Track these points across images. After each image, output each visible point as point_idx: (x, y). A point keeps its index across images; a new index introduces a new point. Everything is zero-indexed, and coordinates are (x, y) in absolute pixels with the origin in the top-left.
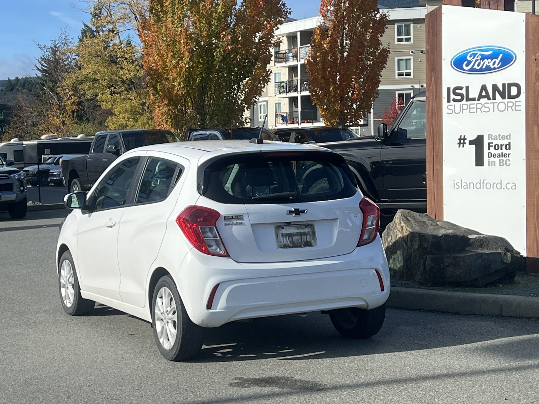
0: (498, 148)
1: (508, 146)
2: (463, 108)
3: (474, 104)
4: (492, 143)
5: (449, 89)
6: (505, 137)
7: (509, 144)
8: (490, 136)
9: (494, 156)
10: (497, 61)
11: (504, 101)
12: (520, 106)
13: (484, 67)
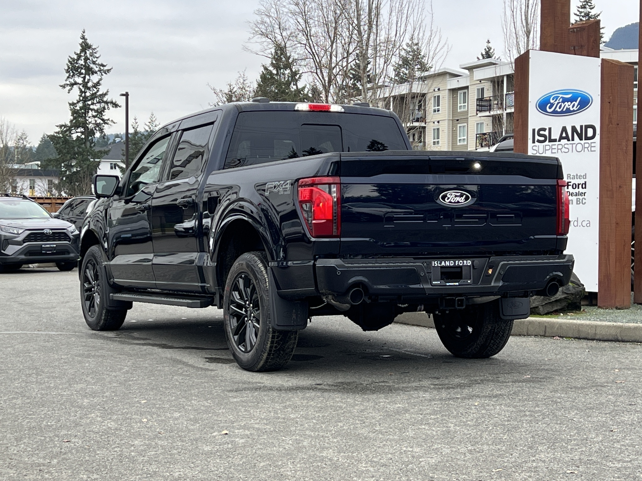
0: (575, 188)
1: (584, 185)
2: (547, 149)
3: (555, 145)
4: (570, 182)
5: (534, 130)
6: (581, 176)
7: (585, 184)
8: (569, 176)
9: (572, 194)
10: (576, 104)
11: (581, 142)
12: (595, 147)
13: (564, 110)
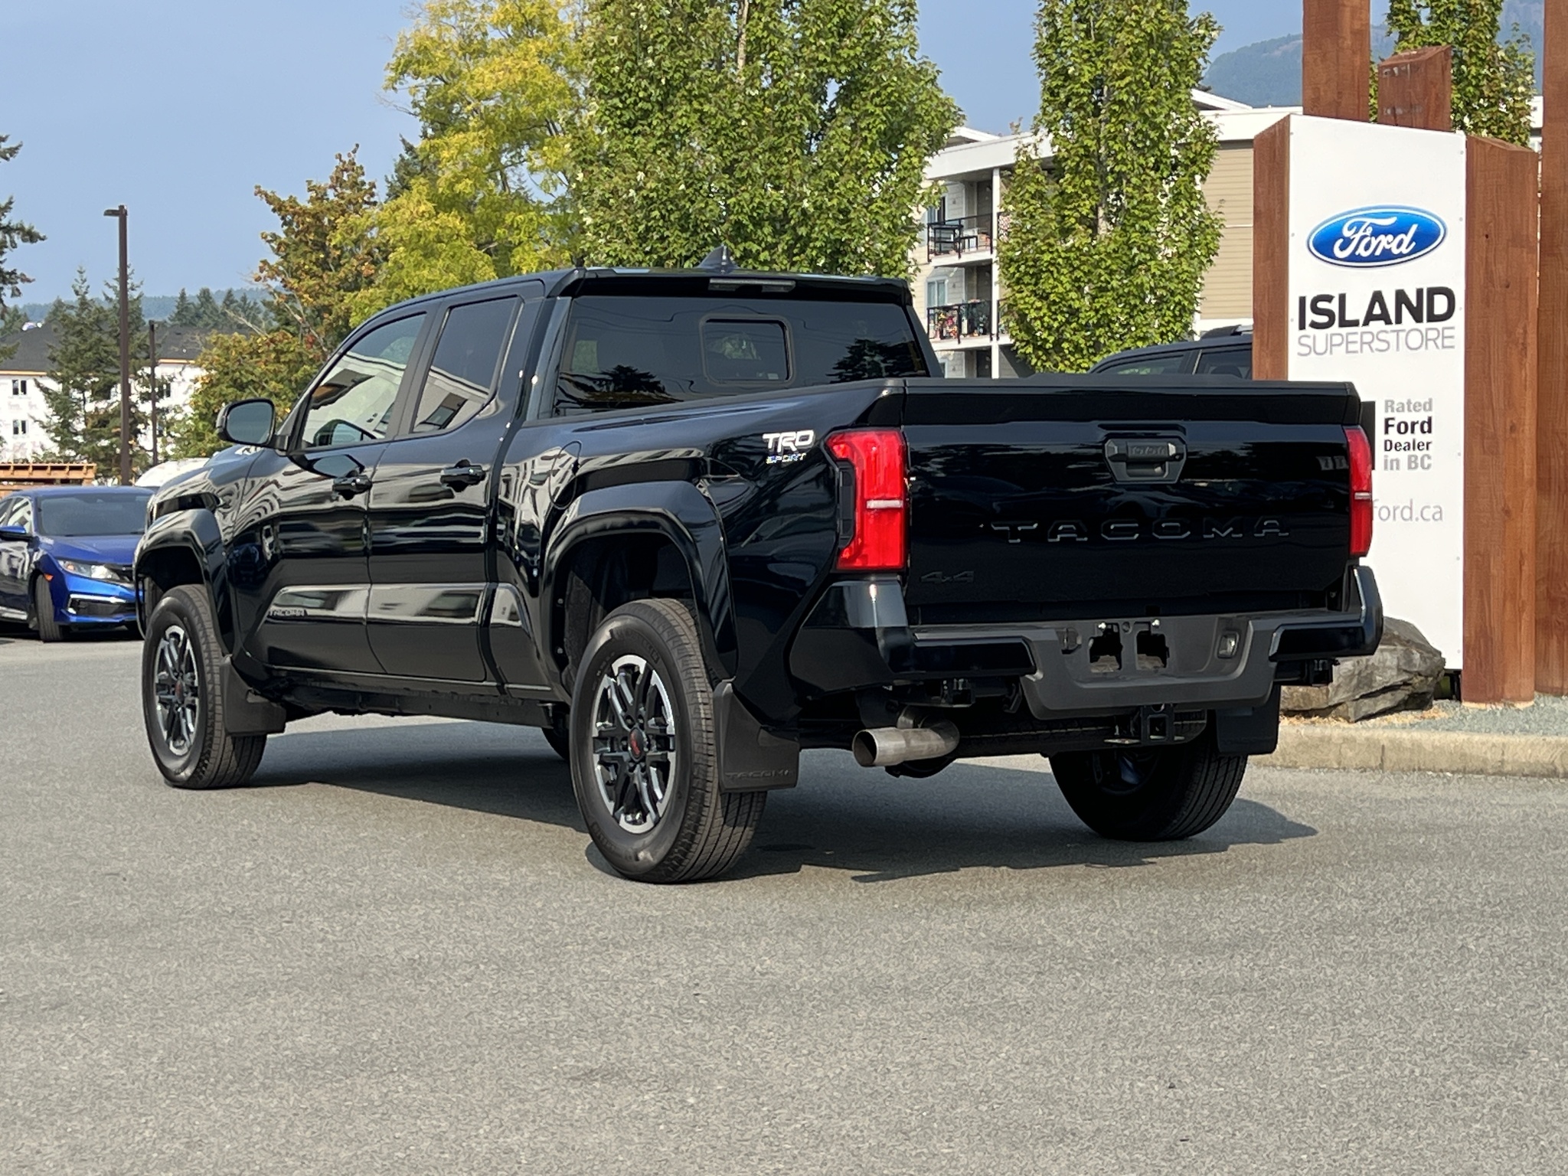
0: (1406, 432)
1: (1427, 426)
2: (1333, 342)
3: (1356, 333)
4: (1393, 419)
5: (1302, 300)
6: (1420, 405)
7: (1429, 422)
8: (1389, 404)
9: (1397, 447)
10: (1407, 239)
11: (1419, 326)
12: (1451, 337)
13: (1378, 253)
